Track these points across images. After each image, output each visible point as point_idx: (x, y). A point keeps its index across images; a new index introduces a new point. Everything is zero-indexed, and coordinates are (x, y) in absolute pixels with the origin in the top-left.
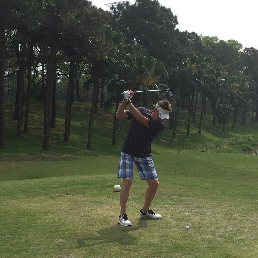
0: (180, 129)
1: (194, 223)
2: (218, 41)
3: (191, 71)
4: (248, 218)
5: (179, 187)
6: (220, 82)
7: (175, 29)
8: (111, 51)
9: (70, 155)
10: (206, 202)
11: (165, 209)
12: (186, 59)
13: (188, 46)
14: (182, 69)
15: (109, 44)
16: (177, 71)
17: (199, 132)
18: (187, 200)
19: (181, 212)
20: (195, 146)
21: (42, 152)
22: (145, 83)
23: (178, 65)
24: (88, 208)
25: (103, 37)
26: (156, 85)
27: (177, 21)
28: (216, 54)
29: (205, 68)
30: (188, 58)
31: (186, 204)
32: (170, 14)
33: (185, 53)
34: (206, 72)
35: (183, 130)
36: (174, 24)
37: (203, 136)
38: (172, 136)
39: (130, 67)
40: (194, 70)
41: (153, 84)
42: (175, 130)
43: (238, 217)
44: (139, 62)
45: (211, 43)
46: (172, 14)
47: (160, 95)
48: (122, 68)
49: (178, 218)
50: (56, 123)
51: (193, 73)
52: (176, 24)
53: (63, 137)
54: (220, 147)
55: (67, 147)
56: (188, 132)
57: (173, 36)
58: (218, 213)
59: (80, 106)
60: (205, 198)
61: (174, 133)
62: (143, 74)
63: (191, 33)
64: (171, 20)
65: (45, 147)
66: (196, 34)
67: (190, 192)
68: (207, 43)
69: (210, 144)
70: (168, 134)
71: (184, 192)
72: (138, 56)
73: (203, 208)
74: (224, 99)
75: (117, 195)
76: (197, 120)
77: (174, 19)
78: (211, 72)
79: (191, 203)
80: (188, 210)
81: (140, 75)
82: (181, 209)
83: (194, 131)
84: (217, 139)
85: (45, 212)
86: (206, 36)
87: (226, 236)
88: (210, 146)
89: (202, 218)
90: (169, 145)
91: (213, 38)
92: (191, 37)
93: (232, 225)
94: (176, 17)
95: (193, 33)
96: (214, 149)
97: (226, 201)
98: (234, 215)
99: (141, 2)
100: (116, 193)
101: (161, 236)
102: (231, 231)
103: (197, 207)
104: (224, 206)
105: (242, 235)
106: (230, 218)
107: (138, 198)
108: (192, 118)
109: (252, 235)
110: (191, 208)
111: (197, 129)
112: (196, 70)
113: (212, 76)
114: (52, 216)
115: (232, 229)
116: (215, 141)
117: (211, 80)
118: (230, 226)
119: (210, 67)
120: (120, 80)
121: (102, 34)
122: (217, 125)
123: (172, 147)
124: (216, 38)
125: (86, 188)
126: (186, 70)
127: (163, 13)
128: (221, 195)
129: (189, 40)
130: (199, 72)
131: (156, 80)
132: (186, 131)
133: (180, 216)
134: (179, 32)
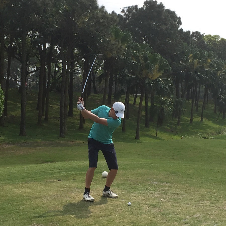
0: (184, 117)
1: (165, 210)
2: (219, 39)
3: (194, 66)
4: (217, 205)
5: (163, 173)
6: (220, 75)
7: (179, 29)
8: (119, 49)
9: (83, 141)
10: (183, 188)
11: (142, 195)
12: (189, 55)
13: (191, 44)
14: (185, 65)
15: (117, 43)
16: (180, 66)
17: (202, 120)
18: (166, 186)
19: (156, 198)
20: (197, 133)
21: (59, 138)
22: (151, 77)
23: (182, 60)
24: (73, 194)
25: (112, 37)
26: (160, 78)
27: (181, 21)
28: (217, 50)
29: (206, 63)
30: (191, 55)
31: (163, 191)
32: (174, 16)
33: (188, 50)
34: (207, 66)
35: (187, 118)
36: (178, 24)
37: (205, 124)
38: (177, 124)
39: (137, 63)
40: (196, 65)
41: (158, 78)
42: (179, 118)
43: (207, 204)
44: (145, 58)
45: (213, 41)
46: (176, 15)
47: (164, 88)
48: (129, 64)
49: (151, 205)
50: (74, 113)
51: (195, 68)
52: (180, 24)
53: (79, 125)
54: (220, 133)
55: (82, 134)
56: (191, 120)
57: (176, 35)
58: (191, 199)
59: (96, 97)
60: (183, 184)
61: (179, 121)
62: (149, 70)
63: (195, 32)
64: (175, 21)
65: (61, 134)
66: (200, 33)
67: (172, 178)
68: (209, 41)
69: (210, 131)
70: (173, 122)
71: (166, 178)
72: (145, 53)
73: (178, 194)
74: (224, 91)
75: (104, 181)
76: (200, 109)
77: (178, 20)
78: (212, 66)
79: (168, 190)
80: (164, 196)
81: (146, 70)
82: (157, 196)
83: (197, 119)
84: (217, 126)
85: (33, 198)
86: (208, 35)
87: (191, 224)
88: (210, 133)
89: (174, 204)
90: (174, 131)
91: (215, 36)
92: (195, 36)
93: (200, 211)
94: (180, 18)
95: (197, 32)
96: (214, 135)
97: (202, 187)
98: (205, 202)
99: (148, 6)
100: (103, 179)
101: (130, 223)
102: (197, 217)
103: (173, 194)
104: (198, 192)
105: (206, 222)
106: (200, 204)
107: (122, 185)
108: (196, 107)
109: (217, 222)
110: (167, 194)
111: (199, 117)
112: (198, 65)
113: (213, 70)
114: (37, 201)
115: (198, 215)
116: (216, 128)
117: (211, 73)
118: (198, 213)
119: (211, 63)
120: (129, 75)
121: (111, 34)
122: (218, 113)
123: (176, 134)
124: (218, 36)
125: (78, 174)
126: (189, 65)
127: (168, 14)
128: (200, 181)
129: (193, 38)
130: (200, 67)
131: (161, 74)
132: (189, 119)
133: (154, 203)
134: (183, 32)
